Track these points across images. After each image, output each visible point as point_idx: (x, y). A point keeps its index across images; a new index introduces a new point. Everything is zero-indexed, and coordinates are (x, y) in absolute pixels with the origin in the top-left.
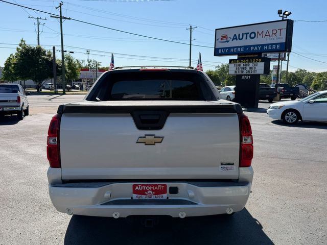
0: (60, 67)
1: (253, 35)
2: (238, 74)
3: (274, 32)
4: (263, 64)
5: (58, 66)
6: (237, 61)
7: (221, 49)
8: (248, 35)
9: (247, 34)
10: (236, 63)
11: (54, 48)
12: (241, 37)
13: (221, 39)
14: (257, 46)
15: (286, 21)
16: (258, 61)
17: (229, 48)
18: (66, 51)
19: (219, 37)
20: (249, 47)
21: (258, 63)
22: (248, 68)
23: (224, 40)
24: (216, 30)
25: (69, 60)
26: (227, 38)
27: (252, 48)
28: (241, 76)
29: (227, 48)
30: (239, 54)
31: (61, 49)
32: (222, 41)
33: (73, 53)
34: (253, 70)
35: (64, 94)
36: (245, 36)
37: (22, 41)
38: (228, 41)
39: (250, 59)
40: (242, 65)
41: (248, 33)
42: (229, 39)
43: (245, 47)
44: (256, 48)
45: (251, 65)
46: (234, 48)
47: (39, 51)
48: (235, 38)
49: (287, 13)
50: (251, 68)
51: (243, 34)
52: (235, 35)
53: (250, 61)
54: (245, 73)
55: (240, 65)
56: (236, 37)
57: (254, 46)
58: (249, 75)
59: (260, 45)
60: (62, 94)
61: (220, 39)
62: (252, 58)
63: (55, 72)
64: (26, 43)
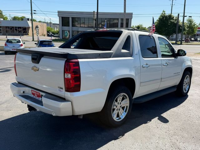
0: (181, 27)
5: (180, 26)
11: (179, 14)
18: (186, 16)
25: (191, 22)
31: (183, 15)
33: (191, 17)
35: (181, 44)
37: (163, 11)
47: (170, 17)
60: (179, 44)
63: (177, 30)
64: (165, 13)
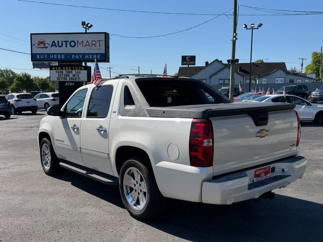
1: (74, 44)
2: (61, 80)
3: (94, 43)
4: (85, 72)
6: (59, 68)
7: (40, 54)
8: (68, 43)
9: (66, 42)
10: (58, 69)
12: (60, 45)
13: (39, 45)
14: (79, 54)
15: (104, 34)
16: (81, 69)
17: (49, 55)
19: (36, 42)
20: (71, 55)
21: (81, 71)
22: (71, 76)
23: (42, 46)
24: (31, 34)
26: (45, 45)
27: (73, 56)
28: (64, 82)
29: (46, 54)
30: (59, 61)
32: (39, 46)
34: (77, 77)
36: (64, 43)
38: (46, 48)
39: (73, 67)
40: (64, 72)
41: (68, 41)
42: (47, 45)
43: (66, 55)
44: (77, 57)
45: (74, 72)
46: (54, 54)
48: (53, 44)
49: (89, 25)
50: (74, 75)
51: (62, 42)
52: (54, 42)
53: (72, 69)
54: (68, 79)
55: (62, 72)
56: (55, 44)
57: (75, 54)
58: (72, 82)
59: (81, 54)
61: (37, 45)
62: (75, 66)
